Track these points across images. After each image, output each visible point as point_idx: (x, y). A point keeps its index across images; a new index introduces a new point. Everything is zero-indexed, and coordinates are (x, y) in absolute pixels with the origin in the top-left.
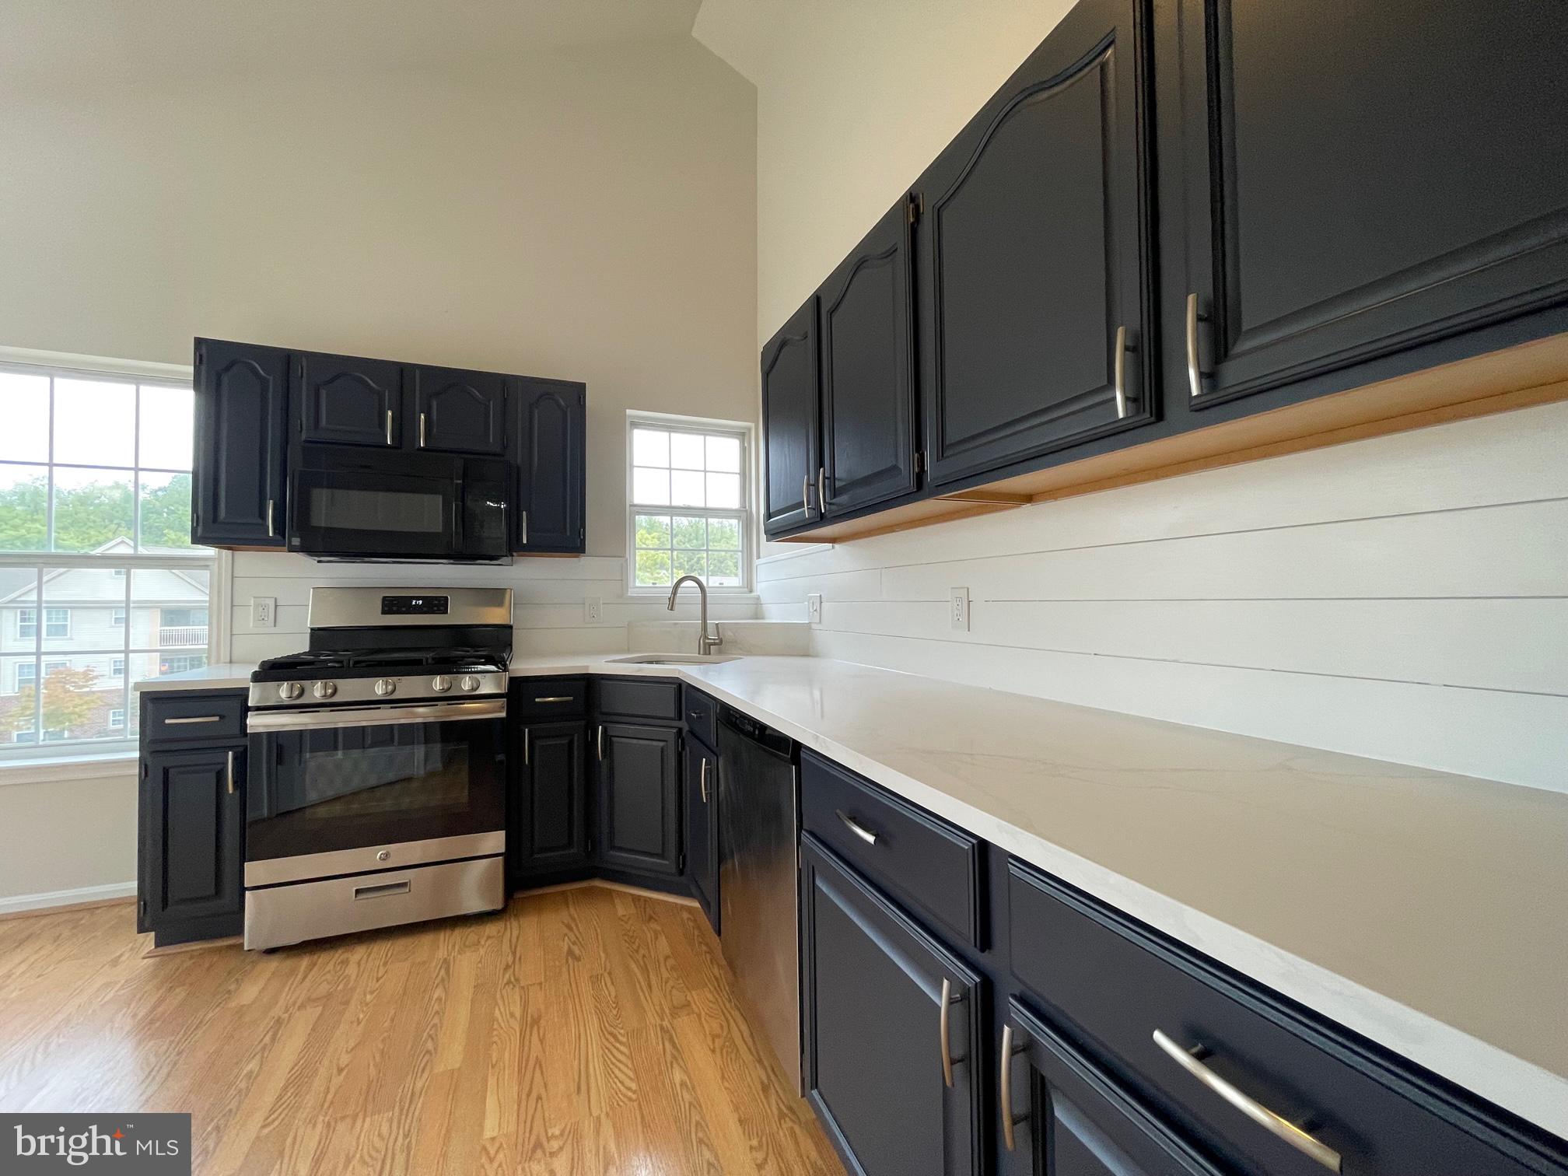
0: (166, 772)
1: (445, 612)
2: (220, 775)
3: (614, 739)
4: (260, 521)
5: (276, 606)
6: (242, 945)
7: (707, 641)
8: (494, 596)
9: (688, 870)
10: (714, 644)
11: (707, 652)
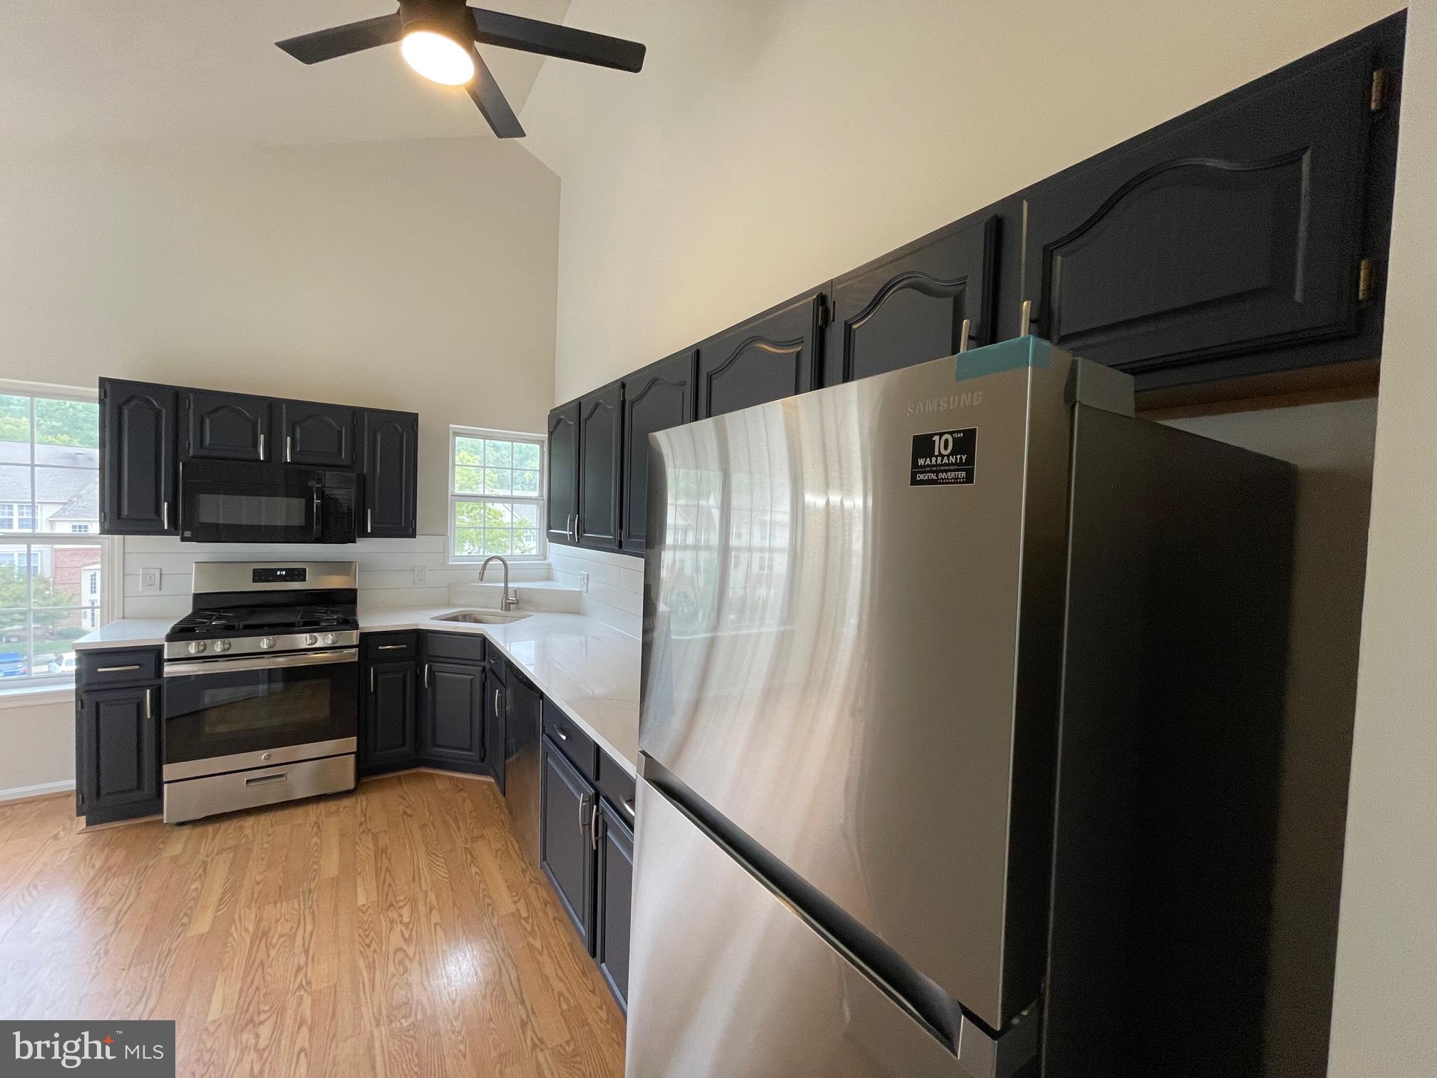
0: (97, 705)
1: (304, 580)
2: (140, 706)
3: (437, 673)
4: (158, 518)
5: (161, 575)
6: (162, 820)
7: (508, 601)
8: (343, 567)
9: (487, 759)
10: (513, 603)
11: (508, 609)
